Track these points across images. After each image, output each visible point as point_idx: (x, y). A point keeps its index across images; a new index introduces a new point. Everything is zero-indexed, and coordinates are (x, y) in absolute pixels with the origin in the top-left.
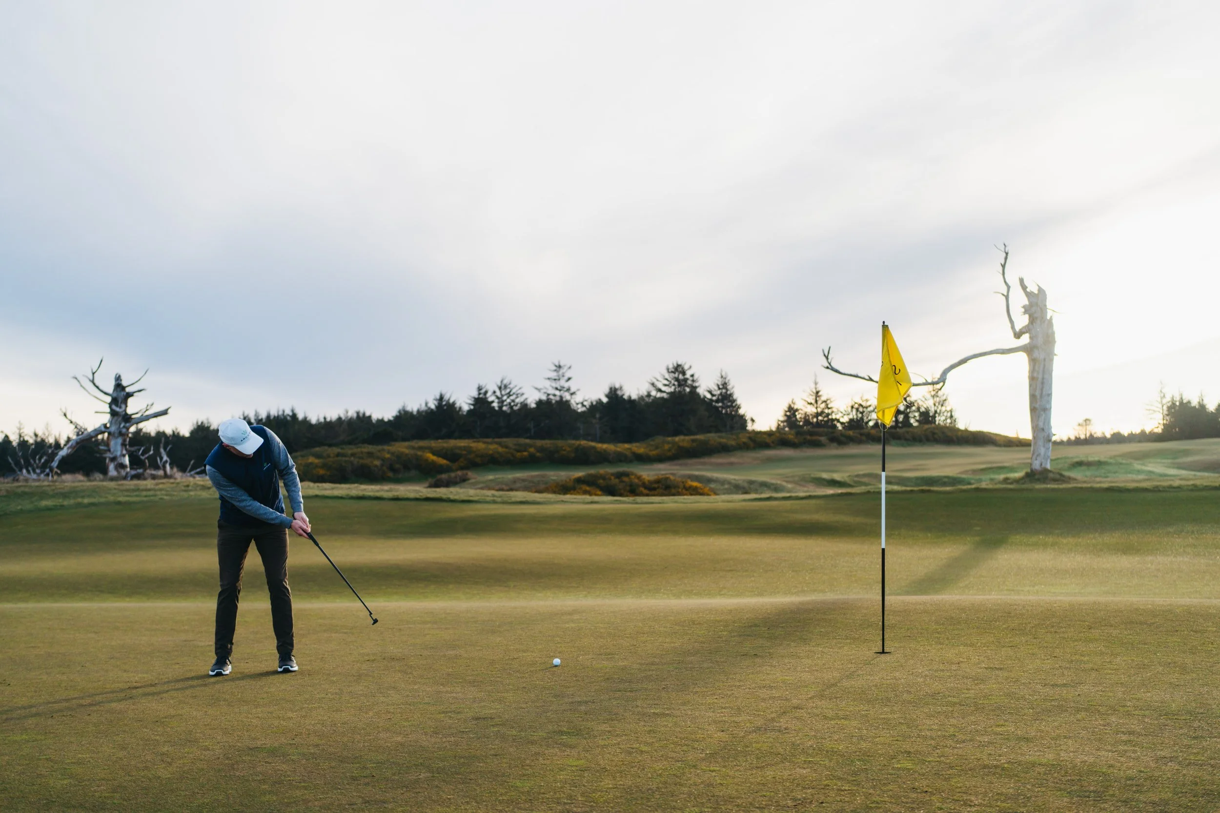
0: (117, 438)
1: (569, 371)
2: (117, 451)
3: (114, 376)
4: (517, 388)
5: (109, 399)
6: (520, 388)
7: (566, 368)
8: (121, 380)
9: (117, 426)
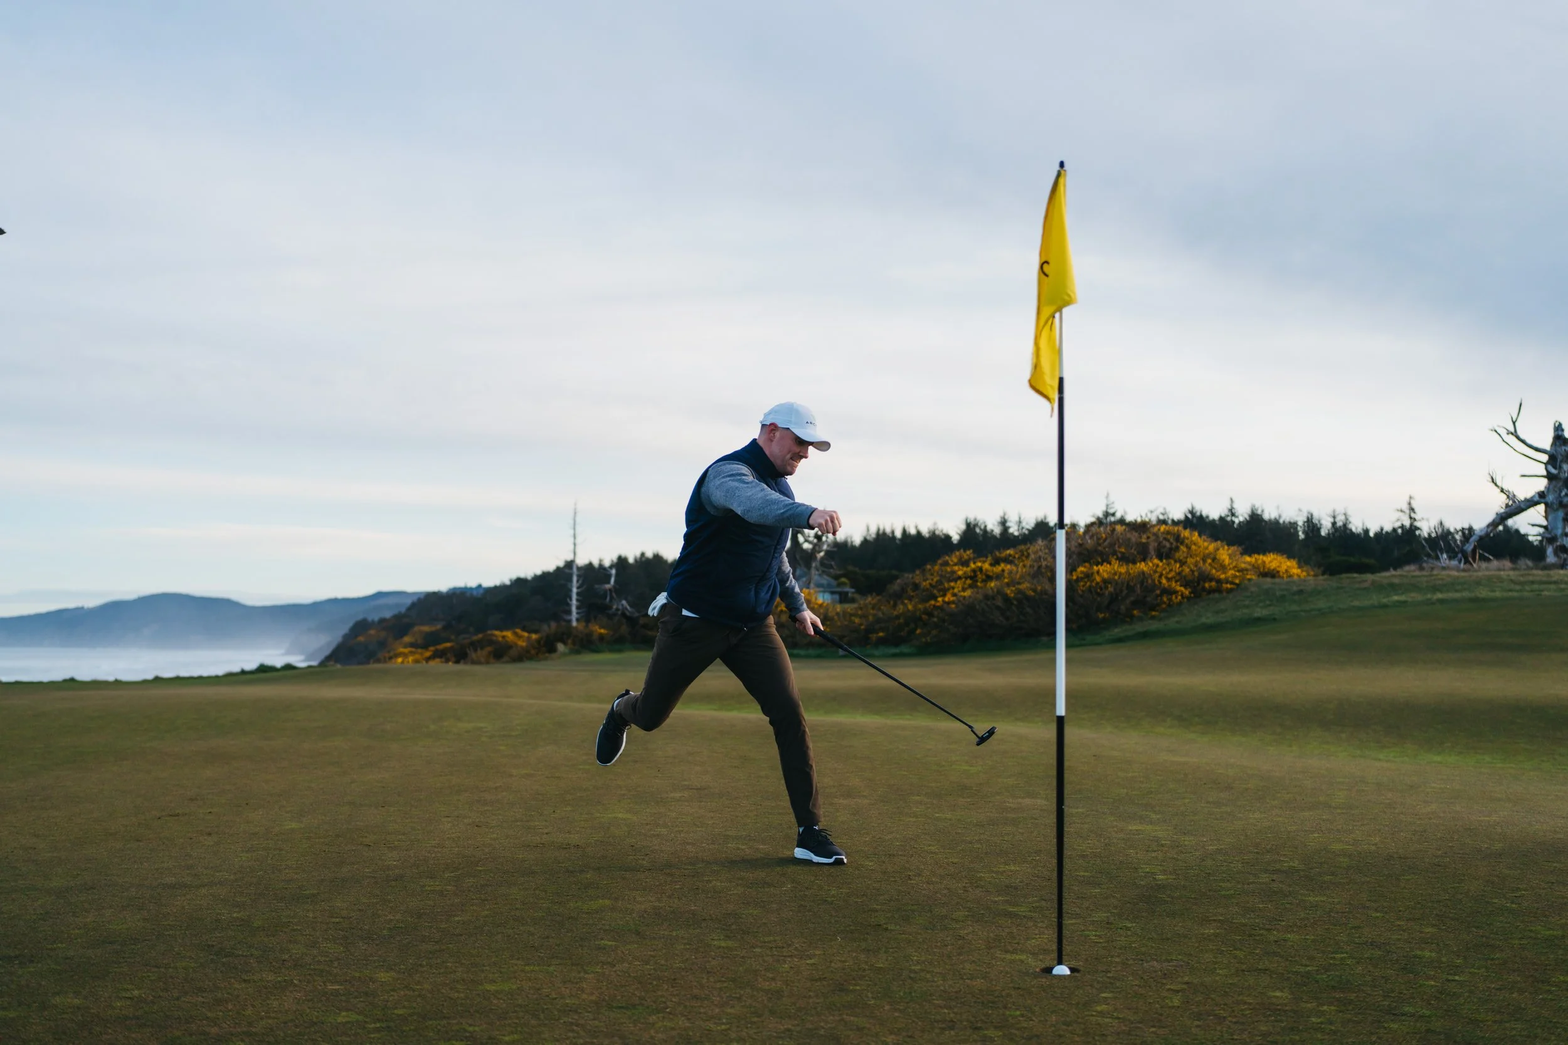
0: (1557, 510)
2: (1557, 528)
3: (1553, 426)
5: (1545, 458)
8: (1563, 430)
9: (1556, 495)
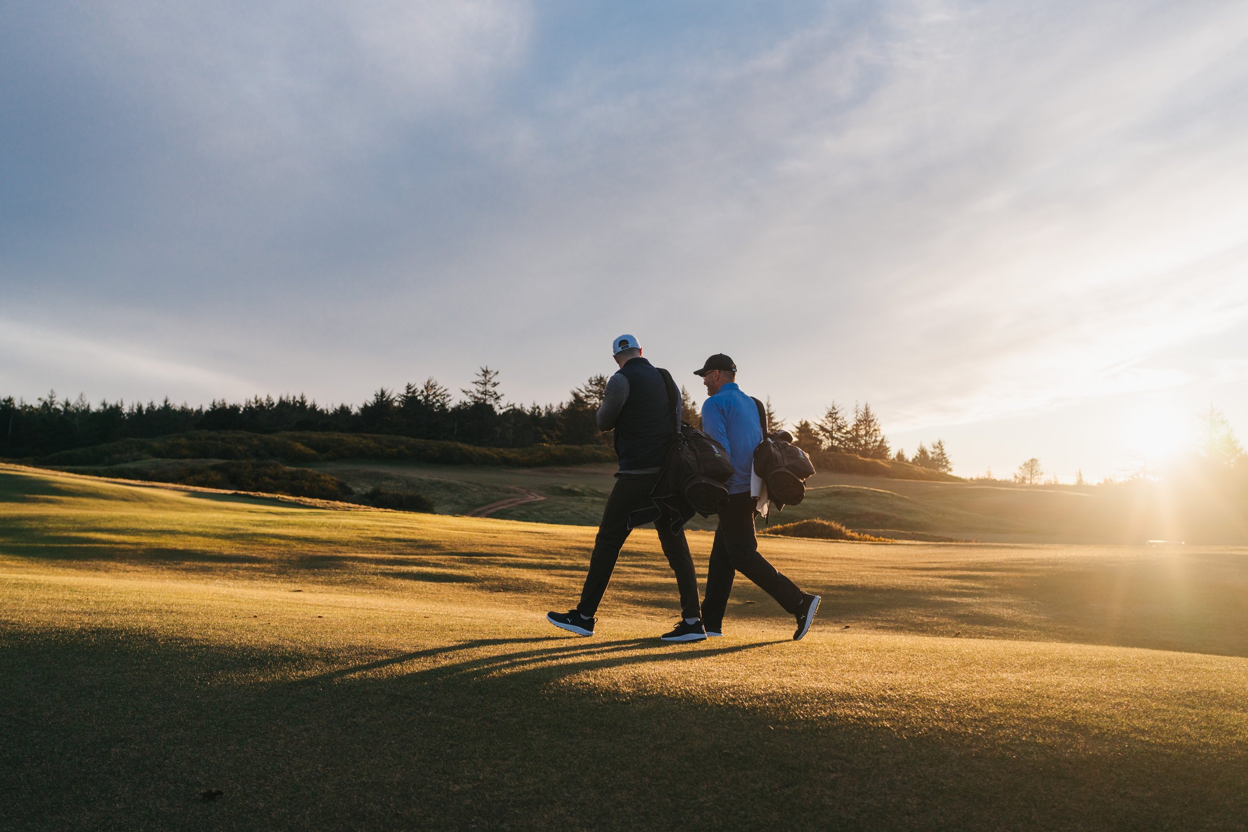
1: (496, 376)
4: (443, 389)
6: (446, 390)
7: (492, 374)
